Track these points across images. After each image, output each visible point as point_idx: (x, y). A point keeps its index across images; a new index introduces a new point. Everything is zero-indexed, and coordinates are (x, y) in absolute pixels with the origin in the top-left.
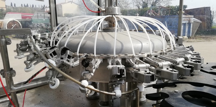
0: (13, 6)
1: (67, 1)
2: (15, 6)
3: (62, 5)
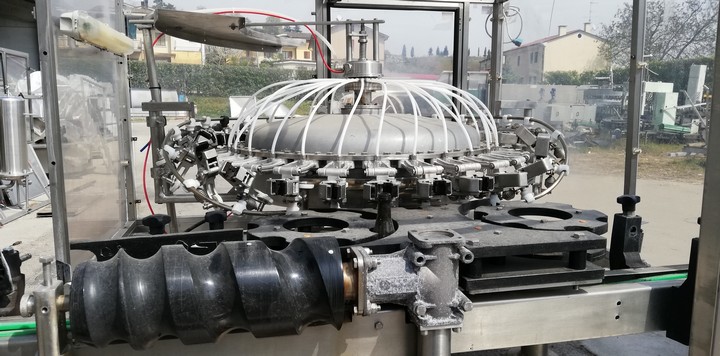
0: (408, 56)
1: (563, 32)
2: (412, 55)
3: (545, 44)
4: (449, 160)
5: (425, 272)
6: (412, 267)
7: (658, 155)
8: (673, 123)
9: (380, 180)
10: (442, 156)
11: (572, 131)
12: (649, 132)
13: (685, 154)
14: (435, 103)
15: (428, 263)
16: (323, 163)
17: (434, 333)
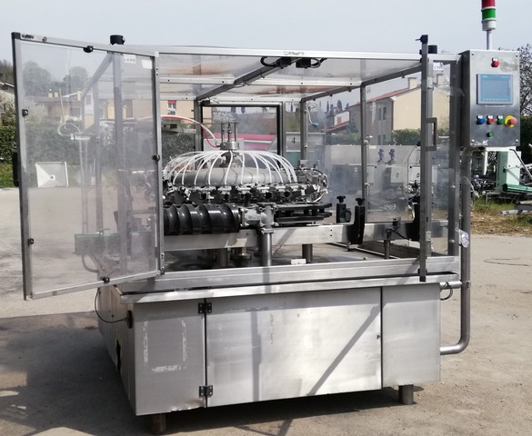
1: (413, 84)
4: (272, 185)
5: (263, 214)
6: (259, 212)
7: (494, 214)
8: (518, 183)
9: (244, 193)
10: (269, 184)
11: (412, 193)
12: (491, 193)
13: (517, 211)
14: (266, 163)
15: (263, 211)
16: (217, 187)
17: (266, 234)
